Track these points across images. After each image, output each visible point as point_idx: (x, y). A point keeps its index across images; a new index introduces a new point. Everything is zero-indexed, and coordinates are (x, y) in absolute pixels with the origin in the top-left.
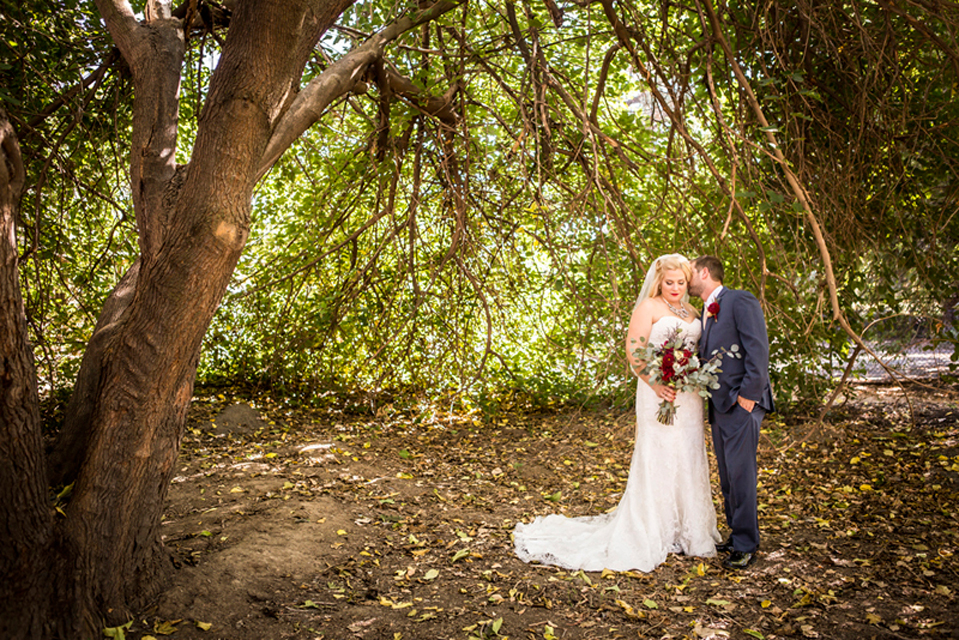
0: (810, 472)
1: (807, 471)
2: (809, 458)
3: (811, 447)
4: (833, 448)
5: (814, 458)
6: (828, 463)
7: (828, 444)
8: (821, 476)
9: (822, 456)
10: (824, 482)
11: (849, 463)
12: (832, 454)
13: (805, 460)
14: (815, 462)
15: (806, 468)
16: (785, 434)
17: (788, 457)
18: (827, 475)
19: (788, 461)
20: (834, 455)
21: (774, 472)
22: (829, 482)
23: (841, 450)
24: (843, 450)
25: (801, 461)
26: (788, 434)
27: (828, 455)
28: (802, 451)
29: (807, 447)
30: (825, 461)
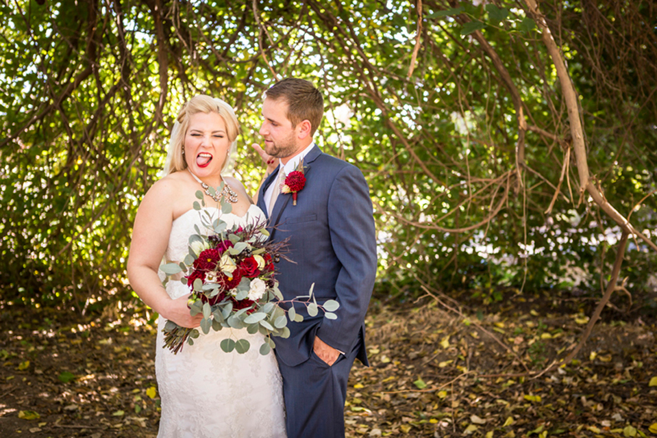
0: (588, 399)
1: (583, 398)
2: (595, 377)
3: (602, 359)
4: (631, 361)
5: (602, 375)
6: (619, 384)
7: (626, 354)
8: (600, 407)
9: (613, 373)
10: (601, 416)
11: (647, 385)
12: (627, 369)
13: (589, 380)
14: (603, 382)
15: (586, 392)
16: (572, 341)
17: (568, 375)
18: (609, 405)
19: (567, 380)
20: (630, 371)
21: (538, 398)
22: (609, 418)
23: (641, 364)
24: (644, 365)
25: (584, 380)
26: (576, 340)
27: (623, 372)
28: (590, 366)
29: (597, 359)
30: (615, 381)
